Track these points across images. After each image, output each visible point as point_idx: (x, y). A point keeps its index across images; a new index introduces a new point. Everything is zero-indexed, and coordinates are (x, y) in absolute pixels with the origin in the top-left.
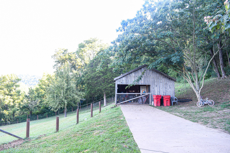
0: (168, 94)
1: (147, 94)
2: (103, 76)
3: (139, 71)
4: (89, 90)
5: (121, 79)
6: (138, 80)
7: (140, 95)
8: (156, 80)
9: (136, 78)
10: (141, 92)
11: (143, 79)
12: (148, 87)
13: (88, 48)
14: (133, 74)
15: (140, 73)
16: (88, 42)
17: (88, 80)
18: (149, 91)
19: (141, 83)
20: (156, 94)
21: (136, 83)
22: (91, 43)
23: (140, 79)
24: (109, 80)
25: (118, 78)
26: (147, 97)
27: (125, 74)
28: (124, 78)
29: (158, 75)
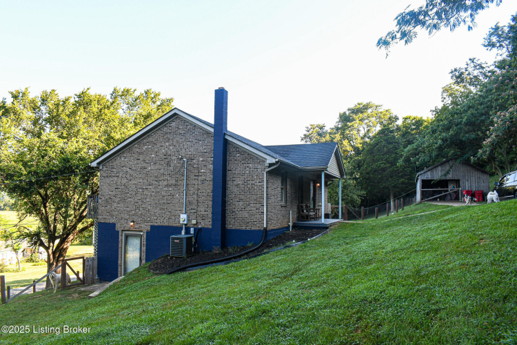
0: (481, 189)
1: (456, 189)
2: (390, 167)
3: (446, 164)
4: (369, 188)
5: (426, 174)
6: (445, 175)
7: (448, 191)
8: (466, 174)
9: (443, 173)
10: (449, 187)
11: (451, 173)
12: (457, 182)
13: (358, 121)
14: (440, 168)
15: (447, 167)
16: (356, 111)
17: (368, 173)
18: (459, 187)
19: (450, 177)
20: (467, 189)
21: (444, 178)
22: (362, 112)
23: (448, 173)
24: (399, 173)
25: (422, 172)
26: (457, 193)
27: (430, 168)
28: (429, 173)
29: (469, 168)
